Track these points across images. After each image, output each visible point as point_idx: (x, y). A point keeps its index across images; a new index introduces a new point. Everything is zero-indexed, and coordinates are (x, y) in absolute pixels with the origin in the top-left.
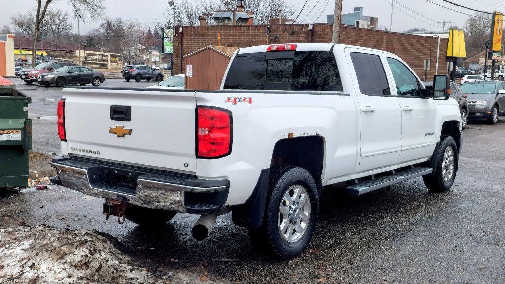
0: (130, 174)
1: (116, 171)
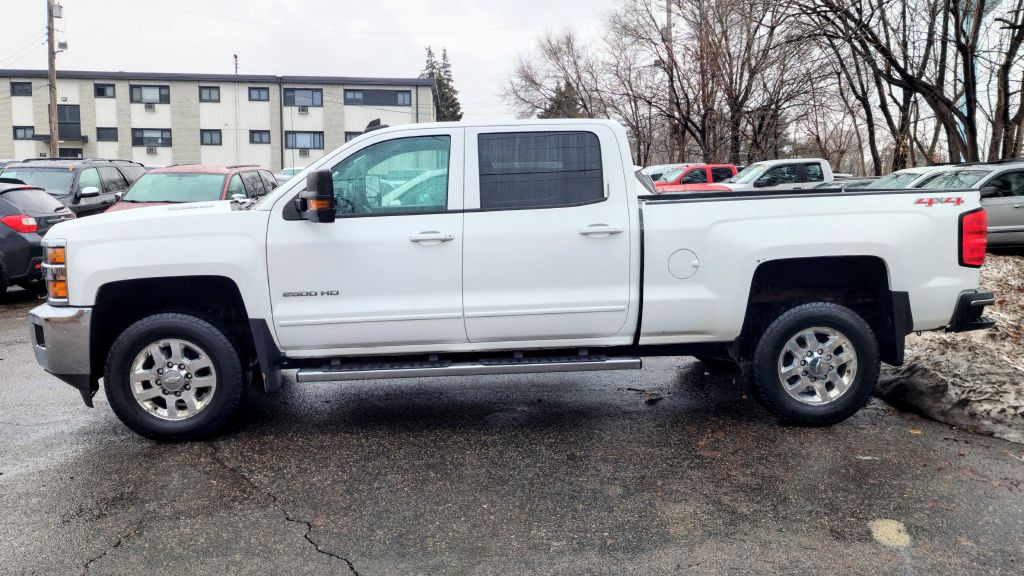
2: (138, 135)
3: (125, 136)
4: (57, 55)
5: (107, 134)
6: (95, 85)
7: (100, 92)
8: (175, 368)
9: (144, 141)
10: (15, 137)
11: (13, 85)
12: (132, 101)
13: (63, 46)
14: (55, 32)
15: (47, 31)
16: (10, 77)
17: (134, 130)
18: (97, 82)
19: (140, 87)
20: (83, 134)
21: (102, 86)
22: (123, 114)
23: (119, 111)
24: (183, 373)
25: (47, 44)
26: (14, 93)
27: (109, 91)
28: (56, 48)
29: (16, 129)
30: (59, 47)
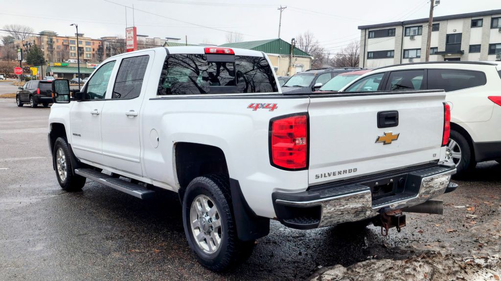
0: (392, 180)
1: (377, 183)
2: (493, 48)
3: (485, 49)
5: (475, 49)
7: (474, 24)
9: (496, 51)
12: (492, 27)
17: (491, 45)
18: (473, 19)
19: (497, 18)
20: (462, 49)
21: (475, 20)
22: (486, 36)
23: (483, 34)
25: (430, 3)
27: (479, 23)
28: (434, 4)
30: (436, 3)
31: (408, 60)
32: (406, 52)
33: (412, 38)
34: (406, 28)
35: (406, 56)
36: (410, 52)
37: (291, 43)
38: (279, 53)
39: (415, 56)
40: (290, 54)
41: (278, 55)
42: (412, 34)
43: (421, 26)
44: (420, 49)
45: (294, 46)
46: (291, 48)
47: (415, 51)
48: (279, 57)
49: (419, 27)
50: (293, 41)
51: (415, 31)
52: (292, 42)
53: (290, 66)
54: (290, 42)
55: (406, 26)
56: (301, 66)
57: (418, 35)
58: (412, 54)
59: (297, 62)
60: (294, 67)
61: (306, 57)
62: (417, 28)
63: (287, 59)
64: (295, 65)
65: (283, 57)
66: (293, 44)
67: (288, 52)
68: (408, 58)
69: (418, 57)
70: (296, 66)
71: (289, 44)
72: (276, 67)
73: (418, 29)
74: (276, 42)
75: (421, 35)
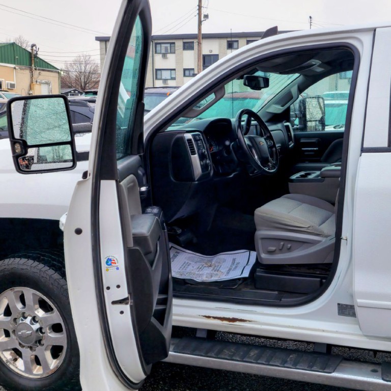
4: (203, 23)
6: (228, 41)
7: (230, 46)
8: (28, 320)
10: (185, 75)
11: (184, 43)
13: (206, 16)
14: (202, 8)
15: (198, 7)
16: (183, 39)
18: (229, 39)
21: (231, 42)
24: (36, 326)
25: (197, 17)
26: (184, 49)
27: (235, 45)
28: (202, 19)
29: (185, 70)
30: (204, 18)
31: (161, 81)
32: (159, 72)
33: (164, 56)
34: (156, 44)
35: (159, 77)
36: (163, 72)
37: (30, 51)
38: (15, 64)
39: (170, 78)
40: (31, 65)
41: (13, 66)
42: (163, 51)
43: (174, 43)
44: (174, 70)
45: (36, 56)
46: (31, 57)
47: (169, 72)
48: (15, 68)
49: (171, 43)
50: (34, 48)
51: (166, 48)
52: (32, 50)
53: (32, 82)
54: (29, 49)
55: (156, 41)
56: (47, 83)
57: (171, 53)
58: (166, 75)
59: (41, 77)
60: (38, 83)
61: (52, 71)
62: (169, 45)
63: (27, 72)
64: (38, 81)
65: (21, 69)
66: (35, 52)
67: (28, 63)
68: (161, 79)
69: (173, 79)
70: (41, 83)
71: (28, 51)
72: (13, 83)
73: (171, 47)
74: (9, 47)
75: (175, 53)
